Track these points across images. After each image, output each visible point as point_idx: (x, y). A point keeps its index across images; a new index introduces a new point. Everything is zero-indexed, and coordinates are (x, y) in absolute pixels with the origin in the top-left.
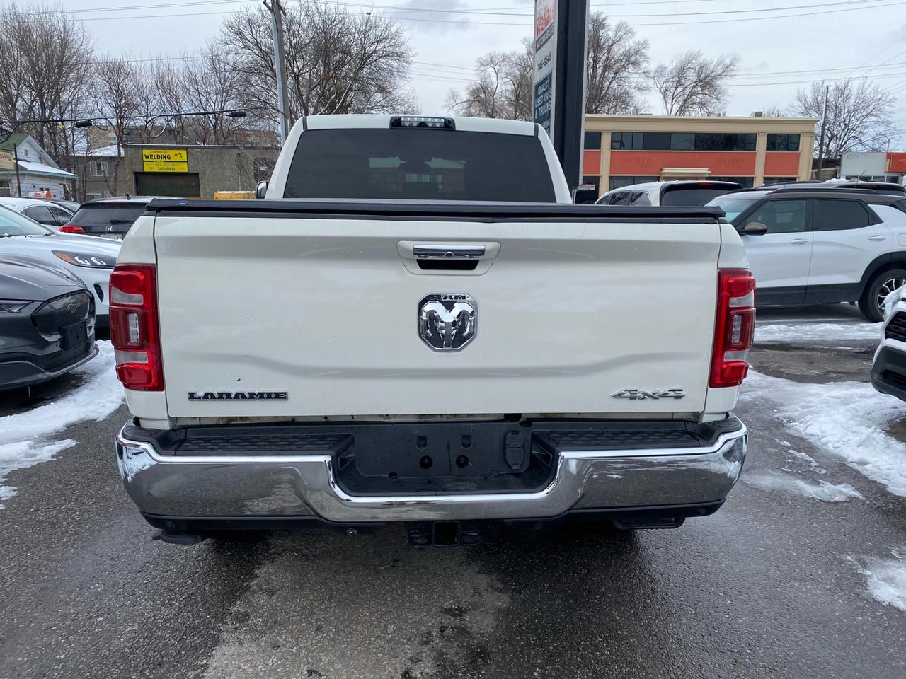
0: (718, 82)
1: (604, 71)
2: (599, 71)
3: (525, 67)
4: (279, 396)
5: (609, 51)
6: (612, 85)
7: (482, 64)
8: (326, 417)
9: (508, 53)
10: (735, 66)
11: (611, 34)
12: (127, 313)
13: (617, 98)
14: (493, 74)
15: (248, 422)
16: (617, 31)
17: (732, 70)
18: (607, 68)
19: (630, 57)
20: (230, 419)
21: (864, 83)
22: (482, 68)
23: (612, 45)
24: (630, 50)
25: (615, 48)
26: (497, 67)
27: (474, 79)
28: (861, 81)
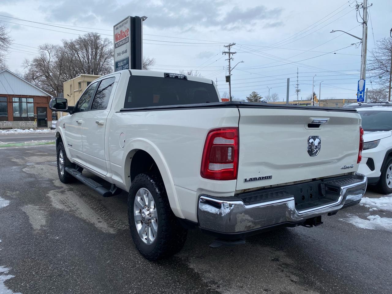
0: (148, 67)
1: (100, 57)
2: (98, 57)
3: (63, 53)
4: (270, 177)
5: (102, 49)
6: (104, 64)
7: (41, 49)
8: (271, 186)
9: (54, 45)
10: (153, 61)
11: (102, 43)
12: (228, 147)
13: (106, 70)
14: (48, 54)
15: (250, 190)
16: (105, 42)
17: (153, 63)
18: (101, 56)
19: (111, 53)
20: (245, 190)
21: (196, 72)
22: (42, 50)
23: (103, 47)
24: (111, 50)
25: (104, 49)
26: (49, 51)
27: (38, 56)
28: (195, 72)
